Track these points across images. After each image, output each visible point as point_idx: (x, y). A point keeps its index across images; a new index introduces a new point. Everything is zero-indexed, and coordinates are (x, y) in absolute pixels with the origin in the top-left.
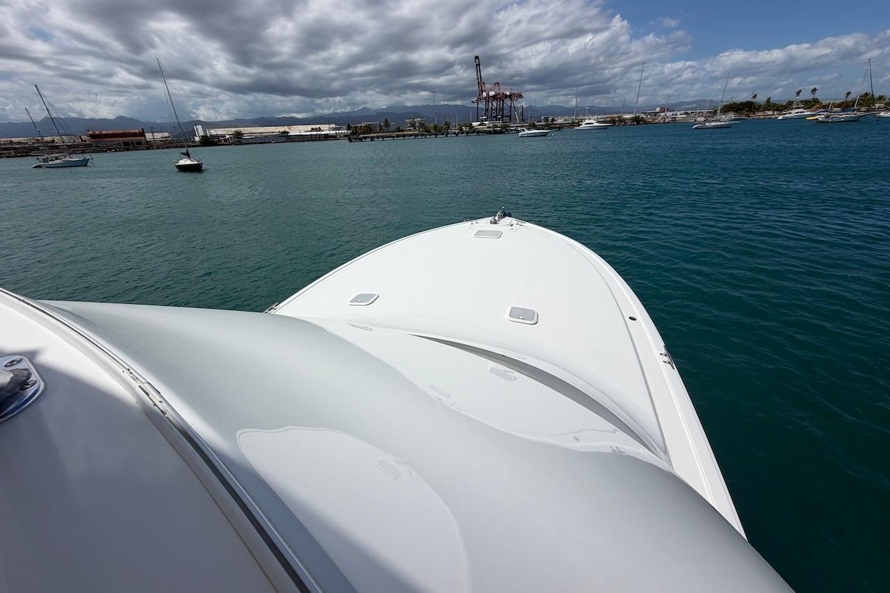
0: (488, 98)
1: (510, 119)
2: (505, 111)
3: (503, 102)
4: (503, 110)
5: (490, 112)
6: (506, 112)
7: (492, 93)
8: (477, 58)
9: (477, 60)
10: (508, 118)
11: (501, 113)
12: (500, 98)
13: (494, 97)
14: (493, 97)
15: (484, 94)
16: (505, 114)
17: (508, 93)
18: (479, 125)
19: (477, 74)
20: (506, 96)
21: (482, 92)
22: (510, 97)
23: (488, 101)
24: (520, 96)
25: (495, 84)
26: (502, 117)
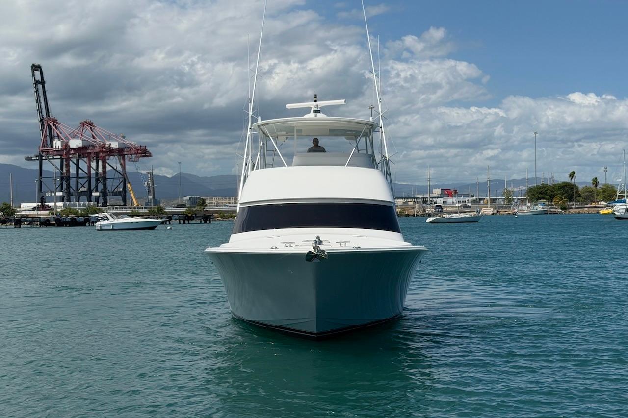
0: (66, 153)
1: (124, 201)
2: (109, 182)
3: (104, 162)
4: (105, 179)
5: (73, 183)
6: (111, 185)
7: (75, 143)
8: (36, 68)
9: (37, 73)
10: (120, 197)
11: (101, 186)
12: (97, 154)
13: (82, 152)
14: (77, 150)
15: (57, 144)
16: (109, 188)
17: (115, 145)
18: (34, 209)
19: (38, 101)
20: (111, 151)
21: (52, 139)
22: (120, 152)
23: (68, 159)
24: (143, 152)
25: (84, 124)
26: (104, 194)
